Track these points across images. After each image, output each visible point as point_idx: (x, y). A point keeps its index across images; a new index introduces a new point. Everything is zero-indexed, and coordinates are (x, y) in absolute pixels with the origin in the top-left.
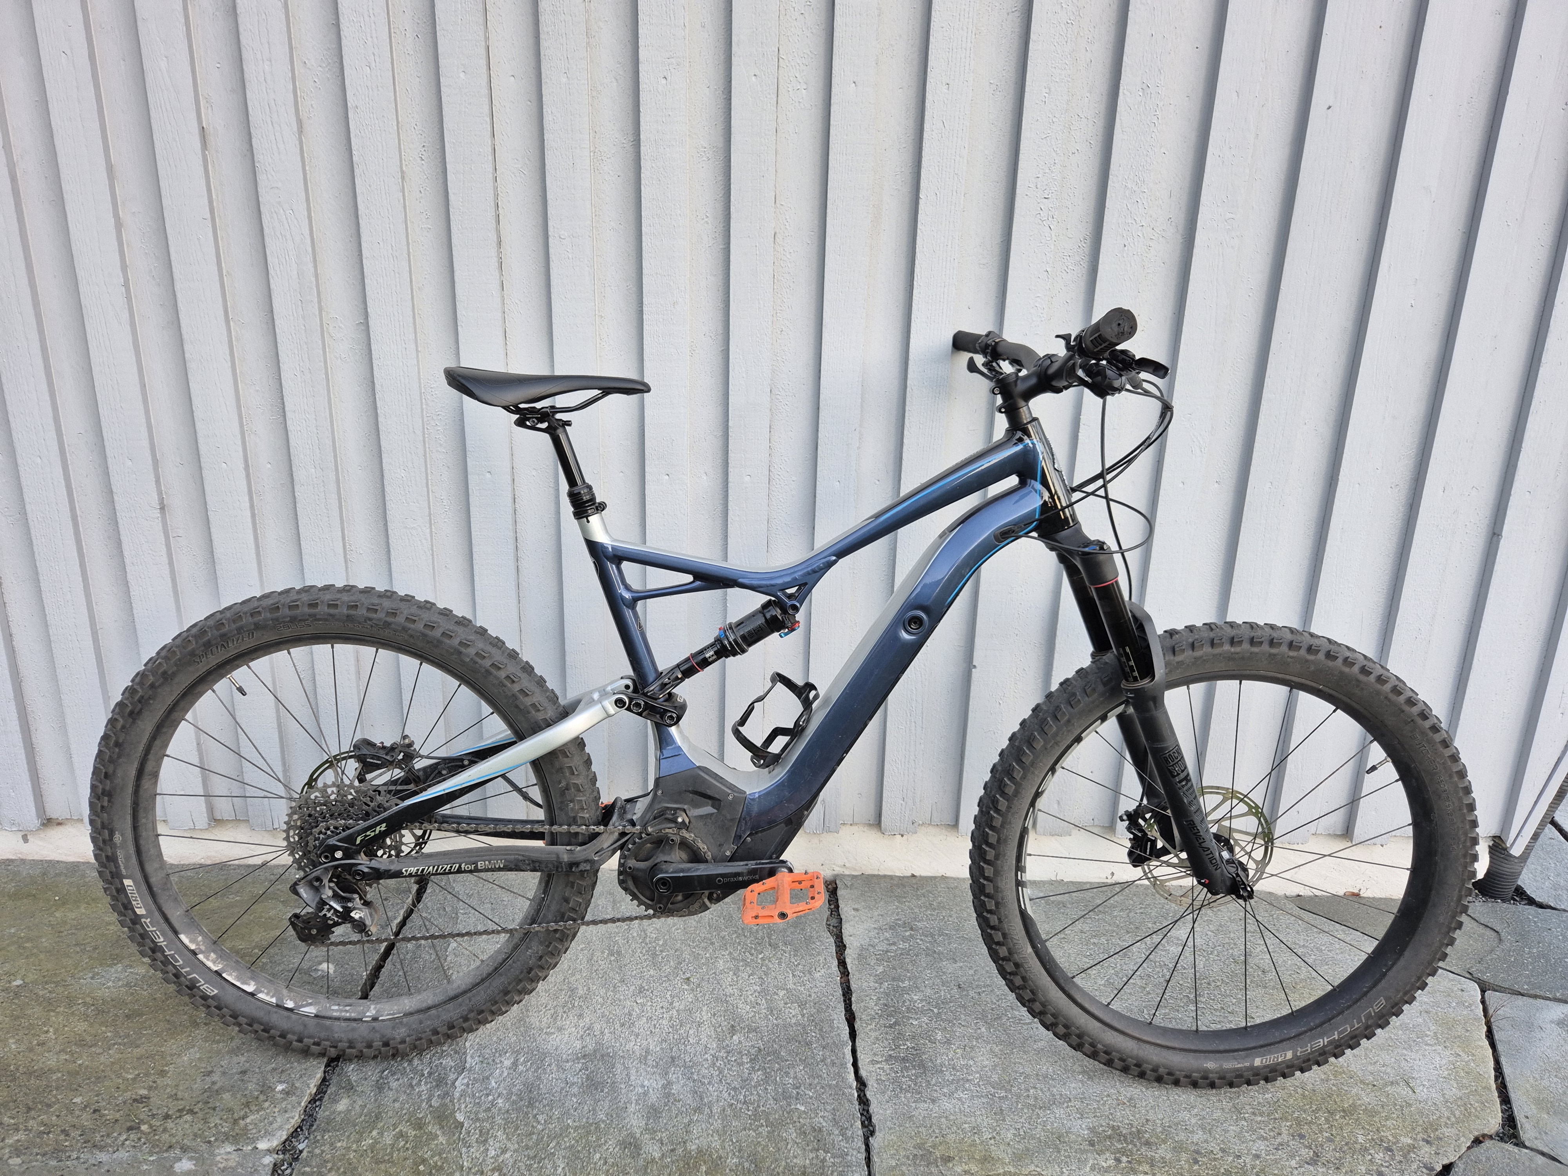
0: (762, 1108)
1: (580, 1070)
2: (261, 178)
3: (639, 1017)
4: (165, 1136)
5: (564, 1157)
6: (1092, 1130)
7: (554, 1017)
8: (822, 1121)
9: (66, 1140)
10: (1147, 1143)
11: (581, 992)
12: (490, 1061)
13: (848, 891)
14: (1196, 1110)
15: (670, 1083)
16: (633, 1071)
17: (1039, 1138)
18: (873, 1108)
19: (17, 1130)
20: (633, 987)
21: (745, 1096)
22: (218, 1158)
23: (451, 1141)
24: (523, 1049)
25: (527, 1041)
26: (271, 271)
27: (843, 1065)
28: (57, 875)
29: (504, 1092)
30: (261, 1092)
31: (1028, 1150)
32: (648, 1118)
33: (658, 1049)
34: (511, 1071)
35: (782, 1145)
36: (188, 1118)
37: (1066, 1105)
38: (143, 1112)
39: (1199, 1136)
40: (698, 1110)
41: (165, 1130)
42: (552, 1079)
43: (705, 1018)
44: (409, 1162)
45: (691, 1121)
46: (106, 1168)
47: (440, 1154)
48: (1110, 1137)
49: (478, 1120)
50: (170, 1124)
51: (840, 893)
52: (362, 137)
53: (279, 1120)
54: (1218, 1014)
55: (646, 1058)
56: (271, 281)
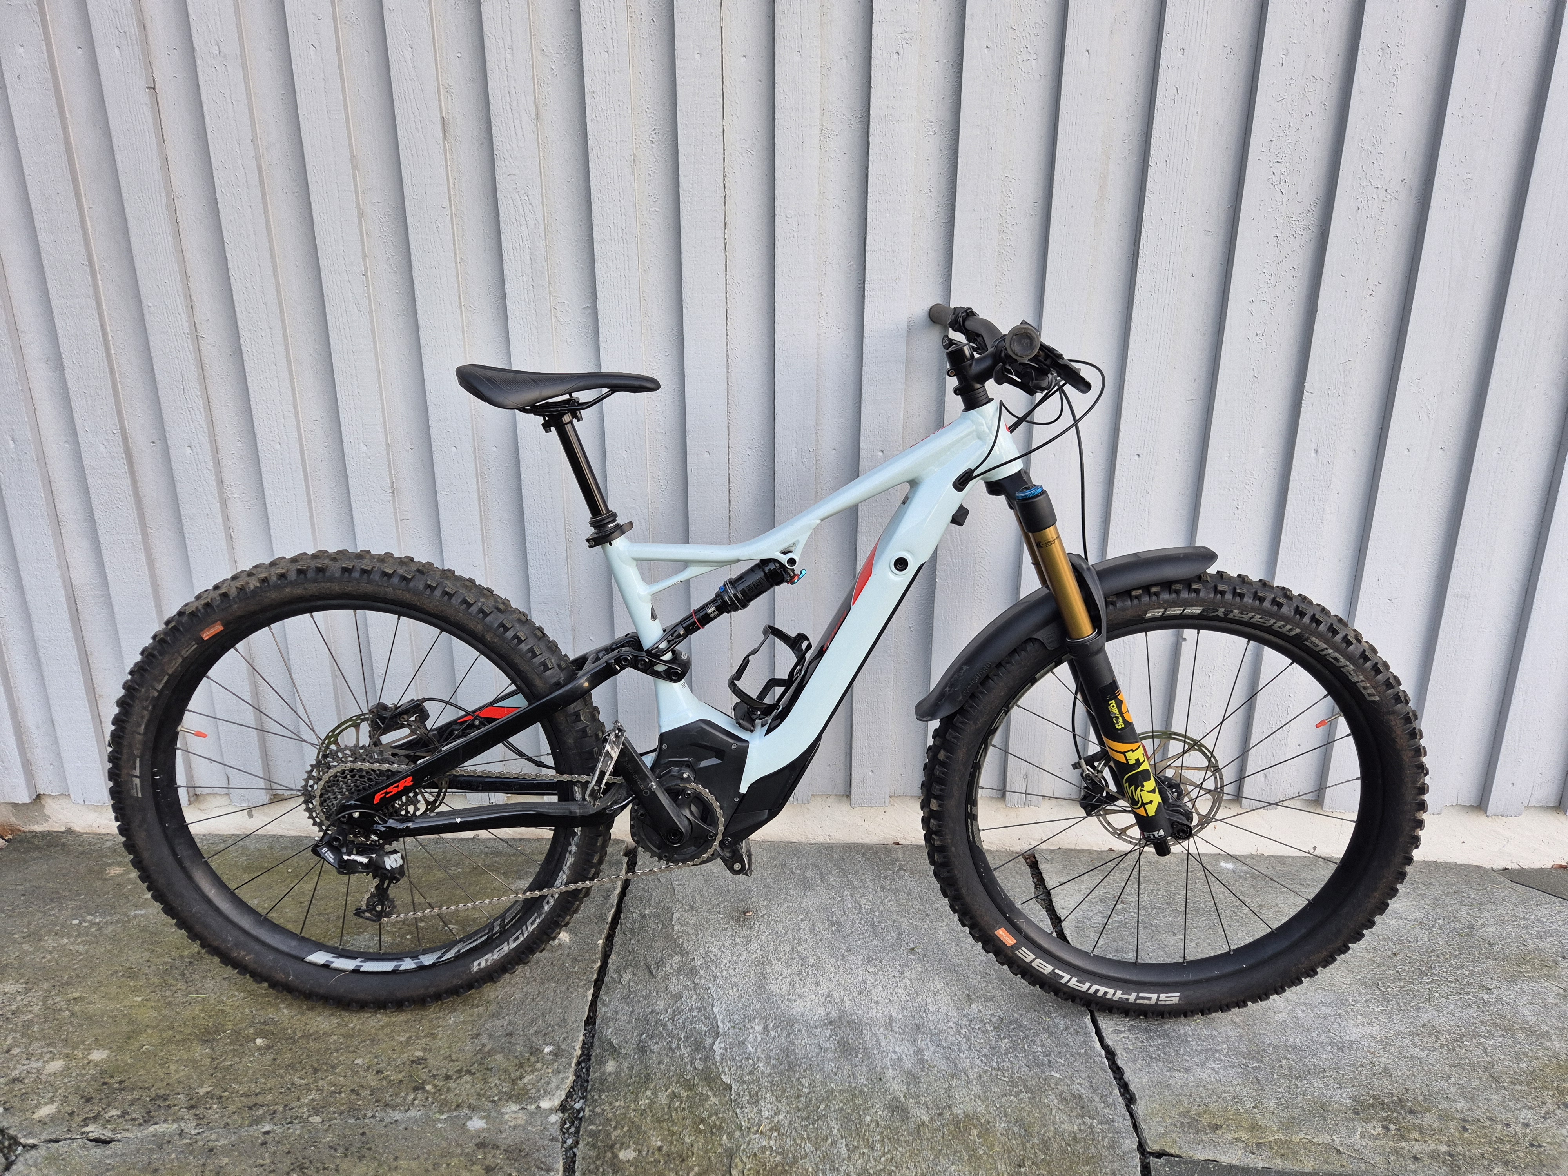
0: (1017, 1075)
1: (831, 1036)
2: (498, 164)
3: (874, 985)
4: (450, 1096)
5: (836, 1119)
6: (1354, 1099)
7: (792, 984)
8: (1080, 1087)
9: (359, 1100)
10: (1411, 1112)
11: (812, 961)
12: (742, 1026)
13: (1049, 864)
14: (1453, 1079)
15: (920, 1050)
16: (882, 1038)
17: (1302, 1107)
18: (1128, 1076)
19: (310, 1090)
20: (861, 957)
21: (997, 1062)
22: (507, 1117)
23: (724, 1102)
24: (770, 1015)
25: (772, 1008)
26: (505, 256)
27: (1087, 1034)
28: (283, 849)
29: (763, 1056)
30: (531, 1054)
31: (1293, 1118)
32: (909, 1083)
33: (900, 1016)
34: (764, 1037)
35: (1046, 1110)
36: (468, 1078)
37: (1321, 1075)
38: (424, 1074)
39: (1461, 1104)
40: (954, 1076)
41: (449, 1090)
42: (805, 1044)
43: (939, 987)
44: (688, 1122)
45: (950, 1087)
46: (403, 1126)
47: (717, 1114)
48: (1372, 1106)
49: (744, 1082)
50: (452, 1085)
51: (1042, 866)
52: (598, 122)
53: (554, 1080)
54: (1453, 985)
55: (891, 1024)
56: (505, 266)
